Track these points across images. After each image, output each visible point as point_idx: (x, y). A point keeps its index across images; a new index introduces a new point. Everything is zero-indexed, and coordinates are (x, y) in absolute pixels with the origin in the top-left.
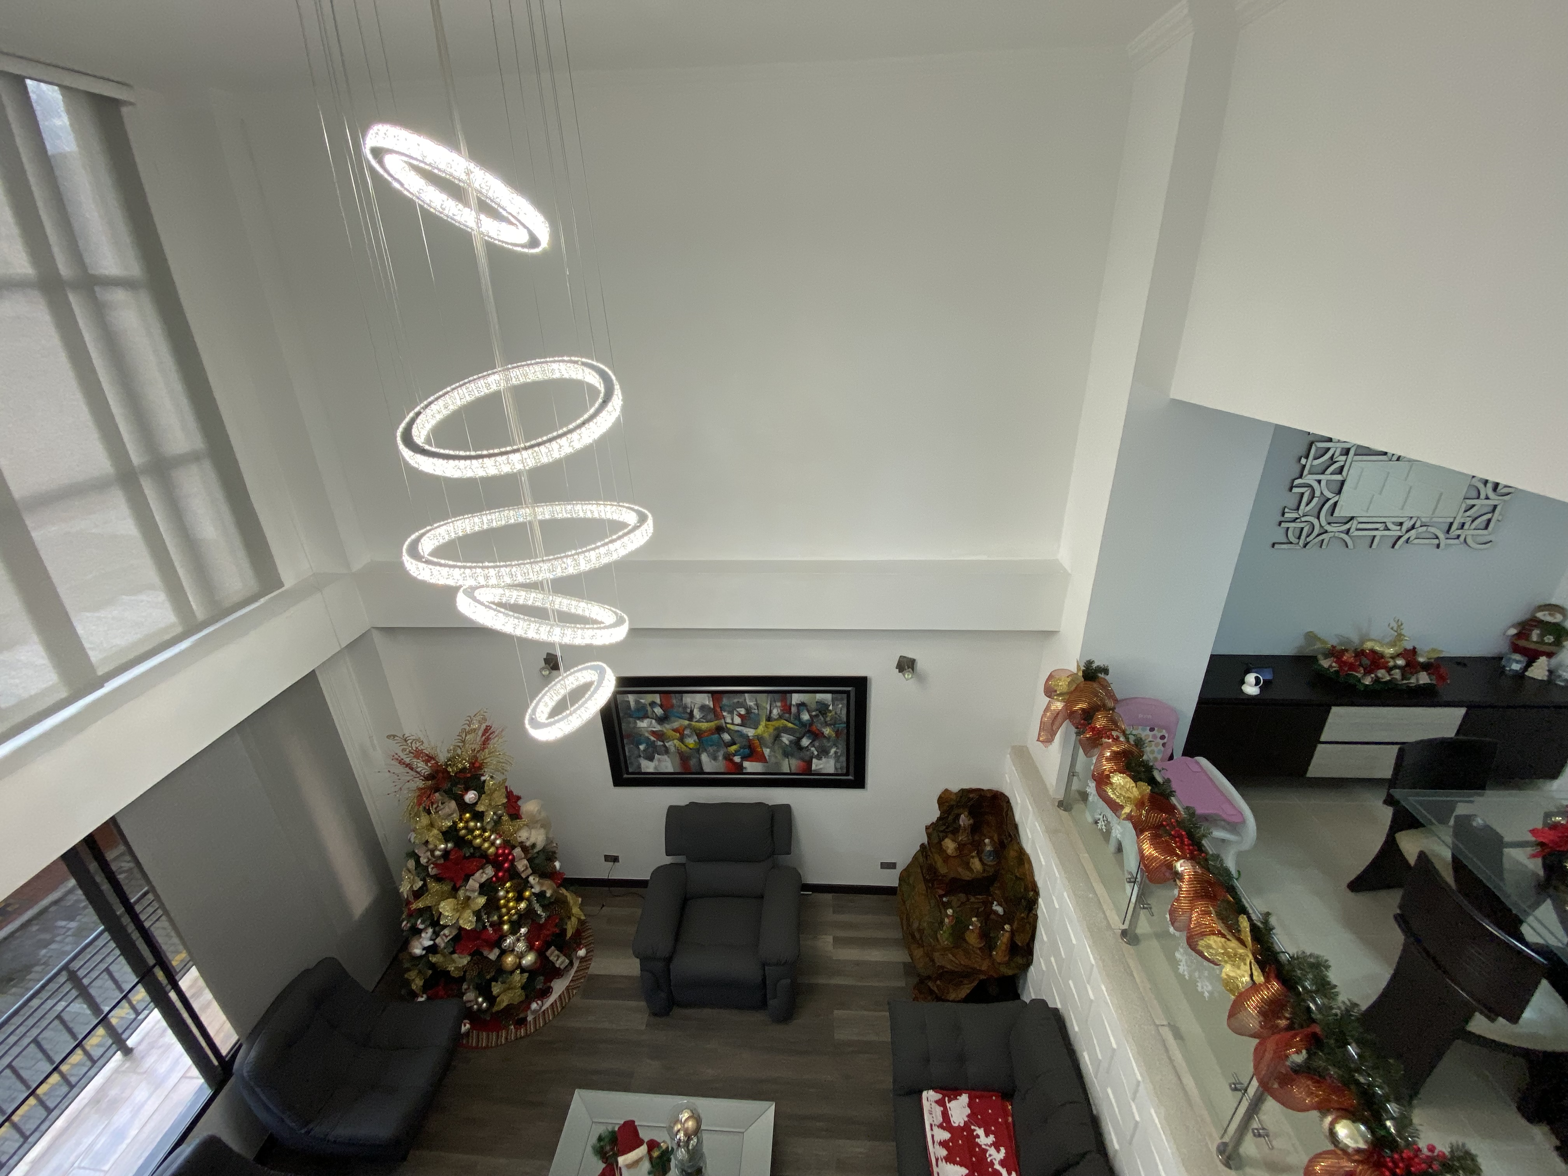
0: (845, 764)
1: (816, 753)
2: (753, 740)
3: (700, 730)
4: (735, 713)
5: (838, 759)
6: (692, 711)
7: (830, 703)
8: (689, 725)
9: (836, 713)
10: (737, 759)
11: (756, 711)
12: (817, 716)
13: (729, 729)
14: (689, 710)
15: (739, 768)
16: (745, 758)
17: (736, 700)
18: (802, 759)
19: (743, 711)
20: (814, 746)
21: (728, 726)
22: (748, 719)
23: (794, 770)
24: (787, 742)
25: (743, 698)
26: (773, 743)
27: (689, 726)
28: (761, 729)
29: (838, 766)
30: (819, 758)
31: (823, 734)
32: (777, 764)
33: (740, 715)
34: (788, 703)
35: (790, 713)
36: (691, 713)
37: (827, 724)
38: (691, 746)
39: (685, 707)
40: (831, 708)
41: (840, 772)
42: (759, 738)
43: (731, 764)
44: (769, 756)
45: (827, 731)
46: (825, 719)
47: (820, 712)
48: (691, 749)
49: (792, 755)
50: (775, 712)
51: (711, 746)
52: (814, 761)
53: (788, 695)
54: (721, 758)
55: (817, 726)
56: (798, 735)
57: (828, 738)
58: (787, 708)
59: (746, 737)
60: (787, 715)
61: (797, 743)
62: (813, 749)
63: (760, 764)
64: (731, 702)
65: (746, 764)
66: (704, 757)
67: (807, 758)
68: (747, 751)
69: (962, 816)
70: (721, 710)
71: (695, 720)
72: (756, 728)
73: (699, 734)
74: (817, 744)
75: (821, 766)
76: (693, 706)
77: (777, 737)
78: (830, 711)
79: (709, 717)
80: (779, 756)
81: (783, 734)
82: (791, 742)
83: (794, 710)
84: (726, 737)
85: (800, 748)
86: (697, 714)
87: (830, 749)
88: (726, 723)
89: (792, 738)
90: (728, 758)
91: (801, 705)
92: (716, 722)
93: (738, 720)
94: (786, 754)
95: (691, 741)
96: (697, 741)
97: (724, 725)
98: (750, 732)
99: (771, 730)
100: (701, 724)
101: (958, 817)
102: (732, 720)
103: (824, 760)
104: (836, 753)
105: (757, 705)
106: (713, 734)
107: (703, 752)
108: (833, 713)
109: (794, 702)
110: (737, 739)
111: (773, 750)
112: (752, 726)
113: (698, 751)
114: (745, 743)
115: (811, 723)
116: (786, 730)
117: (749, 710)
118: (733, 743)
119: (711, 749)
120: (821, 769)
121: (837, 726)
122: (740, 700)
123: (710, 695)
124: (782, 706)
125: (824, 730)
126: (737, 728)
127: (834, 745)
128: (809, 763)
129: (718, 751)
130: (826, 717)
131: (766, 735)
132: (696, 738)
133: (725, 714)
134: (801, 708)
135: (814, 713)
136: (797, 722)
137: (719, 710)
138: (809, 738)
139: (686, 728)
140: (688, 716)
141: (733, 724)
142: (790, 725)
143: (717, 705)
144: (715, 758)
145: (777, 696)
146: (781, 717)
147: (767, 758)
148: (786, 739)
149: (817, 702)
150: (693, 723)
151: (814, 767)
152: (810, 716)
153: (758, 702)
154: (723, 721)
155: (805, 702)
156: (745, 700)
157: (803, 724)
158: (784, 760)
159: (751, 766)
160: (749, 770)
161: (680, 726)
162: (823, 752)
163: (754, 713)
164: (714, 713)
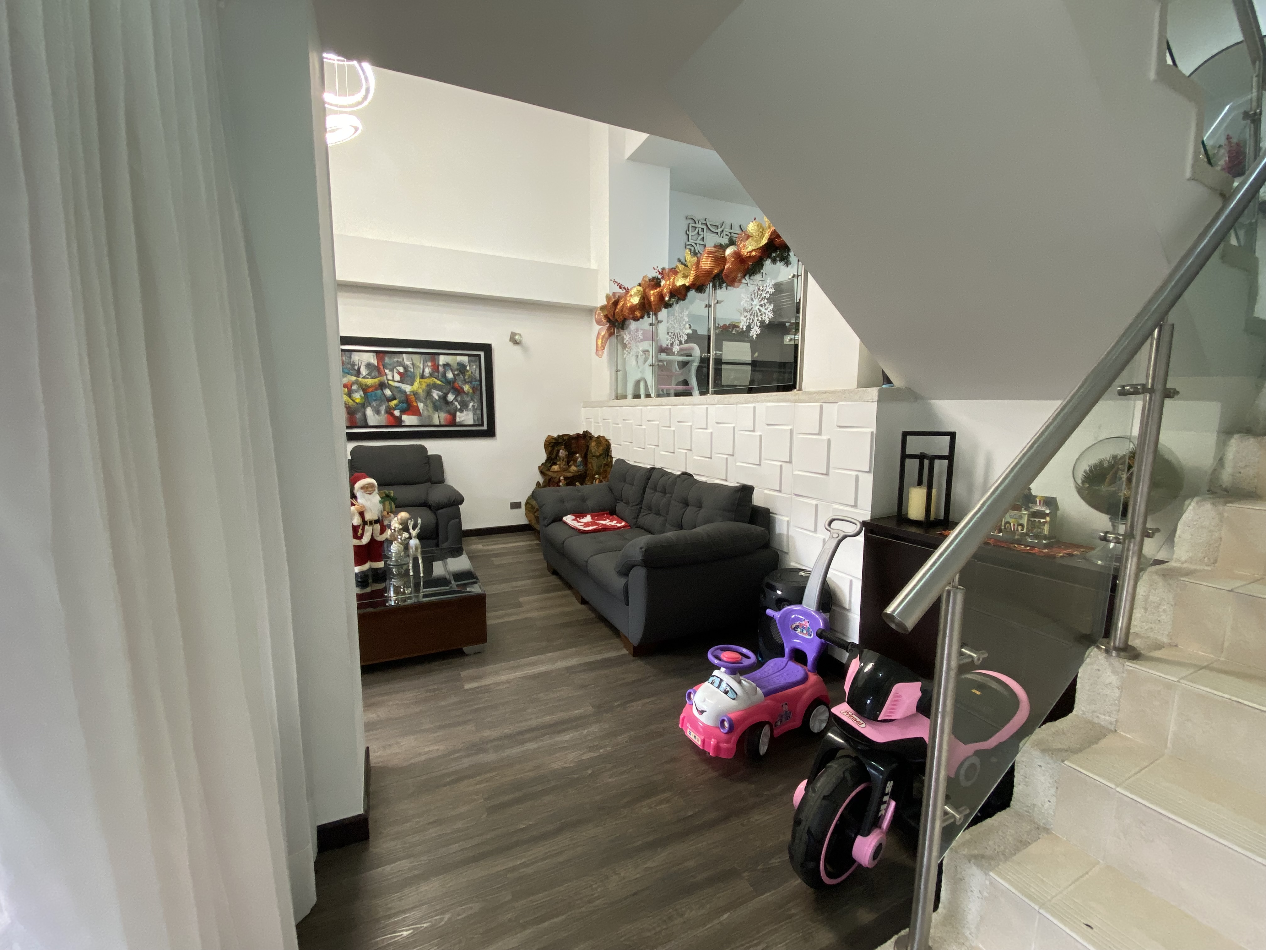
0: (480, 416)
1: (459, 407)
2: (410, 395)
3: (366, 385)
4: (395, 370)
5: (475, 412)
6: (359, 368)
7: (467, 364)
8: (357, 380)
9: (472, 373)
10: (397, 413)
11: (412, 370)
12: (458, 375)
13: (390, 385)
14: (356, 367)
15: (399, 420)
16: (403, 412)
17: (396, 360)
18: (449, 412)
19: (401, 370)
20: (457, 401)
21: (390, 382)
22: (406, 377)
23: (443, 423)
24: (437, 397)
25: (401, 358)
26: (426, 399)
27: (356, 382)
28: (416, 385)
29: (476, 418)
30: (461, 411)
31: (463, 390)
32: (430, 418)
33: (399, 373)
34: (437, 363)
35: (438, 372)
36: (359, 371)
37: (465, 382)
38: (358, 401)
39: (354, 365)
40: (468, 368)
41: (477, 423)
42: (415, 394)
43: (391, 418)
44: (423, 410)
45: (466, 388)
46: (464, 378)
47: (460, 371)
48: (357, 403)
49: (441, 409)
50: (427, 371)
51: (375, 400)
52: (458, 413)
53: (436, 357)
54: (383, 412)
55: (459, 383)
56: (444, 391)
57: (467, 394)
58: (436, 367)
59: (403, 392)
60: (436, 374)
61: (444, 398)
62: (456, 403)
63: (417, 417)
64: (392, 361)
65: (405, 417)
66: (369, 412)
67: (452, 411)
68: (405, 405)
69: (561, 451)
70: (384, 368)
71: (361, 376)
72: (412, 384)
73: (365, 389)
74: (459, 399)
75: (463, 419)
76: (360, 364)
77: (428, 394)
78: (468, 371)
79: (373, 374)
80: (431, 410)
81: (433, 390)
82: (439, 397)
83: (441, 369)
84: (388, 392)
85: (447, 403)
86: (364, 371)
87: (469, 404)
88: (388, 380)
89: (440, 393)
90: (389, 411)
91: (446, 365)
92: (379, 378)
93: (397, 377)
94: (436, 408)
95: (358, 396)
96: (363, 395)
97: (386, 382)
98: (407, 388)
99: (424, 386)
100: (366, 380)
101: (558, 451)
102: (393, 377)
103: (465, 412)
104: (473, 406)
105: (413, 364)
106: (376, 389)
107: (367, 406)
108: (470, 372)
109: (441, 363)
110: (398, 395)
111: (426, 405)
112: (409, 383)
113: (363, 406)
114: (403, 398)
115: (454, 380)
116: (435, 386)
117: (406, 368)
118: (394, 398)
119: (374, 404)
120: (463, 421)
121: (473, 383)
122: (399, 360)
123: (374, 354)
124: (432, 365)
125: (464, 387)
126: (396, 384)
127: (472, 399)
128: (454, 416)
129: (380, 405)
130: (465, 376)
131: (420, 391)
132: (361, 393)
133: (387, 371)
134: (447, 368)
135: (456, 372)
136: (443, 380)
137: (381, 367)
138: (453, 393)
139: (353, 383)
140: (355, 372)
141: (393, 380)
142: (438, 382)
143: (380, 364)
144: (378, 412)
145: (428, 357)
146: (431, 375)
147: (421, 411)
148: (436, 394)
149: (458, 363)
150: (360, 379)
151: (458, 420)
152: (454, 374)
153: (414, 362)
154: (385, 378)
155: (450, 363)
156: (403, 360)
157: (448, 382)
158: (435, 414)
159: (409, 419)
160: (407, 423)
161: (349, 382)
162: (464, 406)
163: (411, 372)
164: (375, 370)
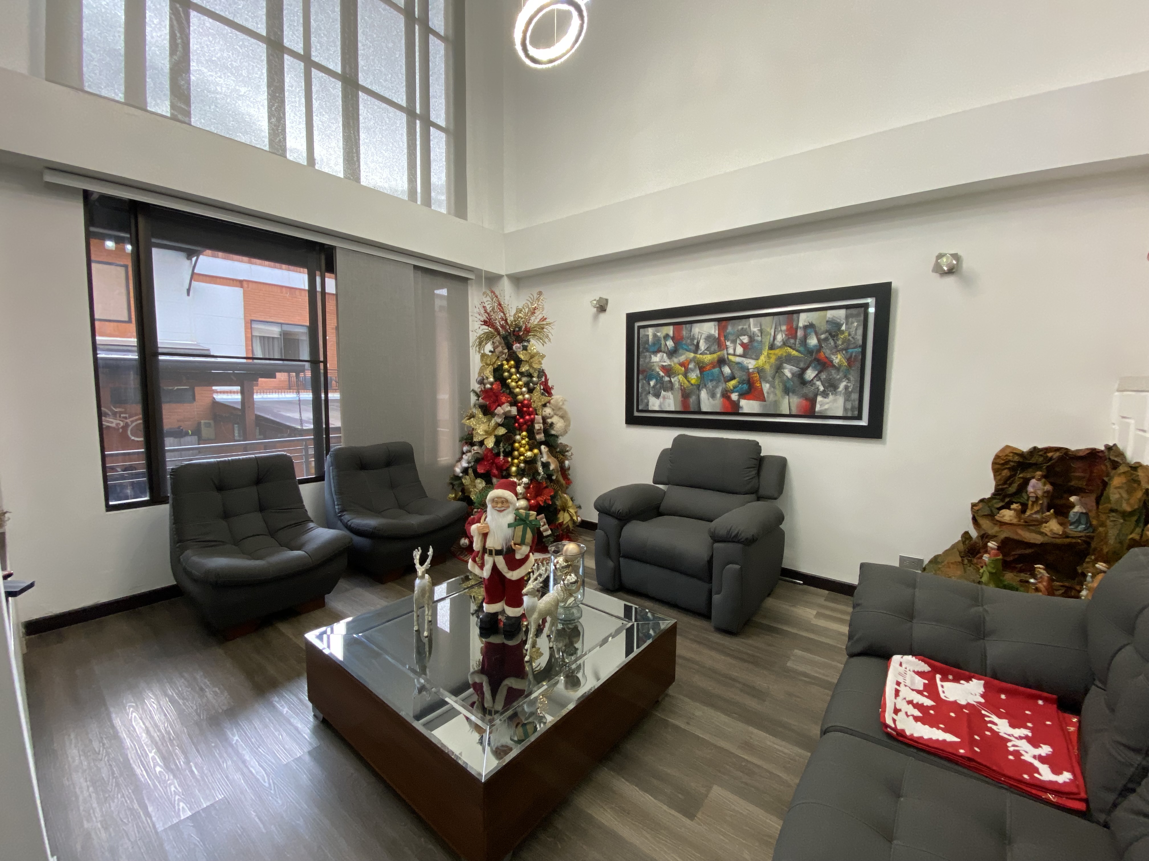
0: (857, 403)
1: (822, 388)
2: (753, 373)
3: (703, 362)
4: (738, 342)
5: (849, 396)
6: (698, 343)
7: (843, 321)
8: (695, 357)
9: (849, 335)
10: (734, 397)
11: (759, 339)
12: (826, 339)
13: (731, 361)
14: (695, 342)
15: (736, 405)
16: (743, 395)
17: (740, 327)
18: (805, 397)
19: (745, 339)
20: (820, 379)
21: (731, 357)
22: (749, 350)
23: (794, 412)
24: (789, 375)
25: (747, 324)
26: (774, 378)
27: (694, 360)
28: (763, 358)
29: (849, 406)
30: (825, 395)
31: (832, 362)
32: (776, 403)
33: (743, 345)
34: (794, 326)
35: (795, 337)
36: (697, 346)
37: (836, 350)
38: (693, 382)
39: (693, 339)
40: (843, 328)
41: (849, 414)
42: (760, 371)
43: (727, 403)
44: (768, 393)
45: (837, 359)
46: (835, 343)
47: (830, 334)
48: (692, 384)
49: (794, 392)
50: (780, 337)
51: (711, 381)
52: (819, 399)
53: (795, 316)
54: (718, 395)
55: (826, 351)
56: (802, 365)
57: (838, 369)
58: (792, 332)
59: (744, 369)
60: (792, 341)
61: (800, 376)
62: (818, 383)
63: (758, 402)
64: (736, 330)
65: (743, 403)
66: (704, 394)
67: (811, 395)
68: (745, 387)
69: (1033, 482)
70: (725, 340)
71: (700, 352)
72: (757, 359)
73: (702, 367)
74: (823, 376)
75: (826, 407)
76: (699, 337)
77: (778, 369)
78: (843, 332)
79: (712, 349)
80: (779, 392)
81: (785, 365)
82: (793, 374)
83: (800, 333)
84: (727, 370)
85: (804, 383)
86: (703, 346)
87: (840, 384)
88: (728, 354)
89: (795, 369)
90: (726, 395)
91: (810, 326)
92: (719, 353)
93: (740, 350)
94: (787, 391)
95: (694, 376)
96: (699, 375)
97: (726, 356)
98: (751, 364)
99: (773, 360)
100: (704, 356)
101: (1026, 482)
102: (735, 350)
103: (831, 397)
104: (846, 387)
105: (761, 331)
106: (714, 367)
107: (702, 388)
108: (847, 334)
109: (801, 324)
110: (738, 374)
111: (773, 386)
112: (754, 357)
113: (698, 387)
114: (745, 377)
115: (819, 348)
116: (789, 359)
117: (752, 339)
118: (733, 378)
119: (710, 385)
120: (826, 409)
121: (850, 351)
122: (745, 327)
123: (716, 323)
124: (787, 330)
125: (833, 357)
126: (738, 359)
127: (845, 376)
128: (813, 402)
129: (716, 387)
130: (837, 340)
131: (767, 367)
132: (698, 372)
133: (728, 343)
134: (809, 331)
135: (823, 336)
136: (802, 349)
137: (722, 339)
138: (815, 368)
139: (691, 361)
140: (693, 348)
141: (734, 355)
142: (794, 353)
143: (722, 334)
144: (713, 395)
145: (781, 317)
146: (785, 344)
147: (766, 395)
148: (788, 371)
149: (827, 321)
150: (698, 356)
151: (818, 408)
152: (819, 340)
153: (763, 327)
154: (725, 352)
155: (814, 323)
156: (749, 326)
157: (810, 352)
158: (783, 398)
159: (748, 406)
160: (745, 410)
161: (686, 360)
162: (831, 386)
163: (757, 341)
164: (718, 343)
